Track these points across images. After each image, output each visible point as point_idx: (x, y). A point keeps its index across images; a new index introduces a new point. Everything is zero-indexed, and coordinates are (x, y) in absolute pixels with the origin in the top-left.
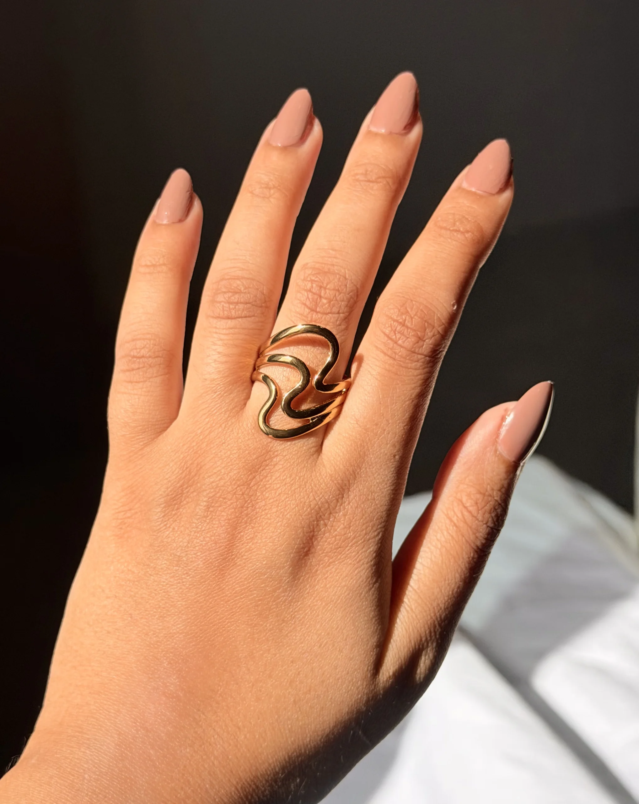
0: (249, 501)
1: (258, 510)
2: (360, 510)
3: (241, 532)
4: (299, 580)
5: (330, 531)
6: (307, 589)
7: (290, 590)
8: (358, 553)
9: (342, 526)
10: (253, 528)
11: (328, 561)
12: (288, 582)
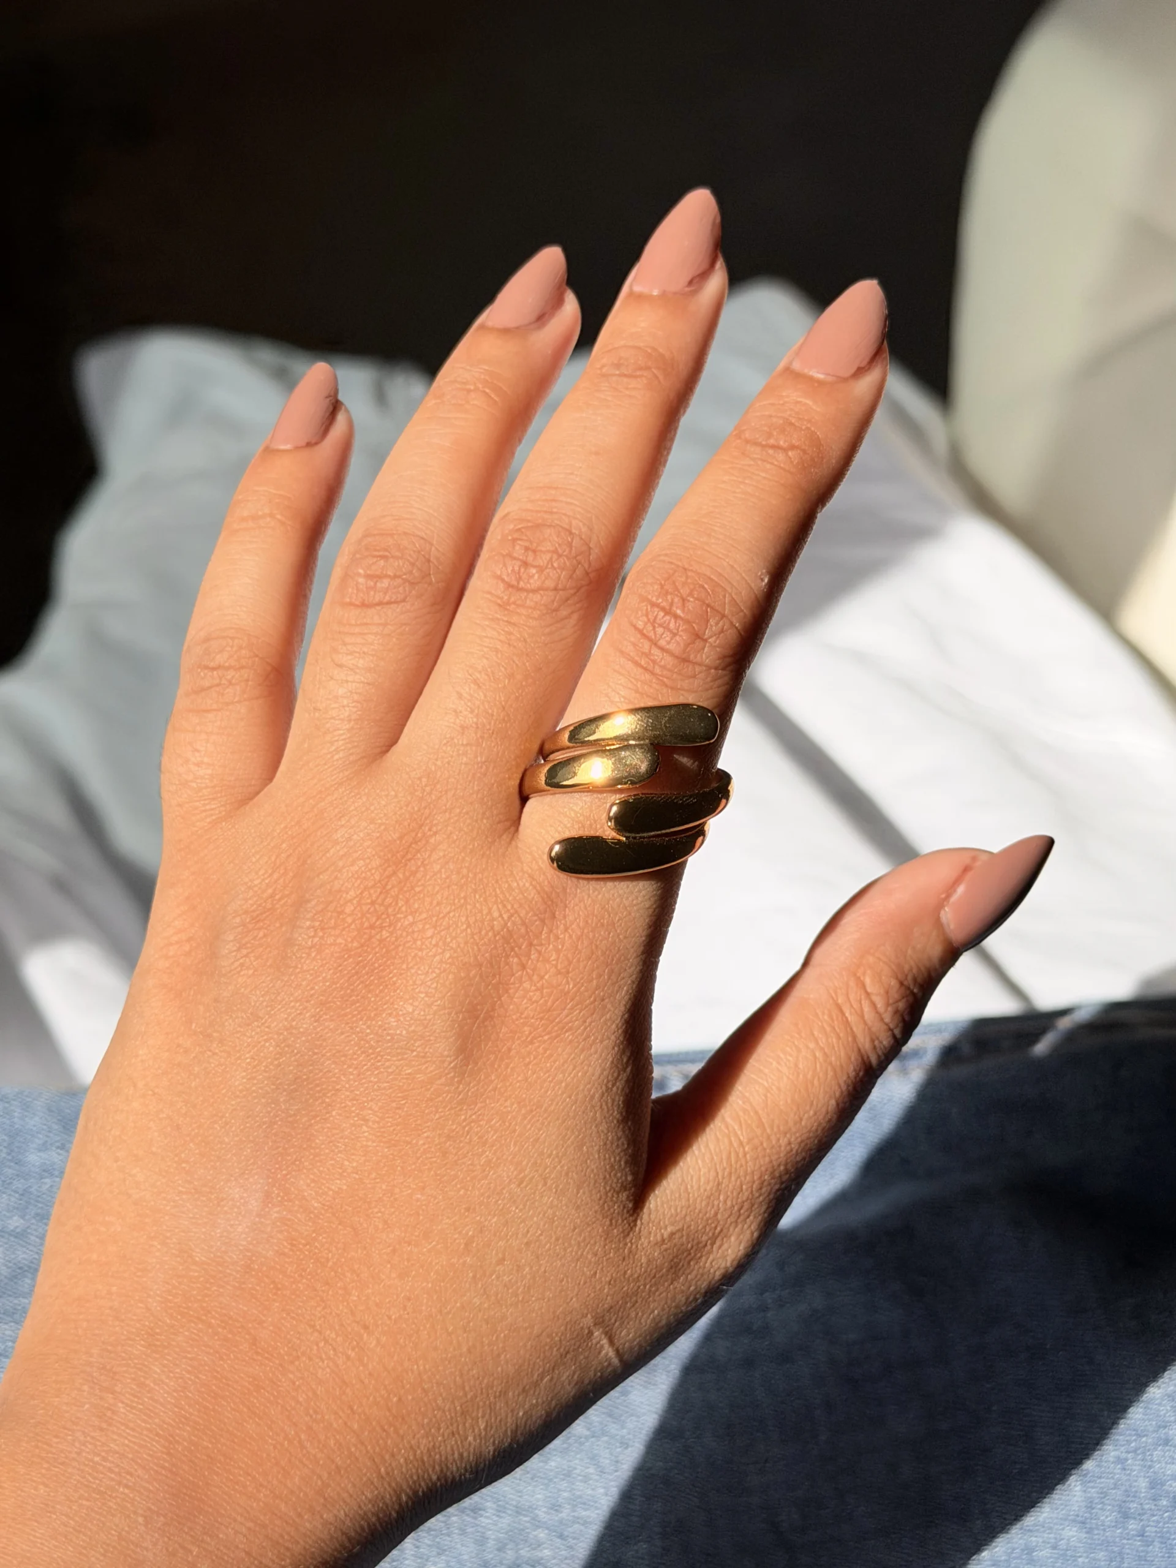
4: (477, 1064)
6: (491, 1082)
7: (460, 1082)
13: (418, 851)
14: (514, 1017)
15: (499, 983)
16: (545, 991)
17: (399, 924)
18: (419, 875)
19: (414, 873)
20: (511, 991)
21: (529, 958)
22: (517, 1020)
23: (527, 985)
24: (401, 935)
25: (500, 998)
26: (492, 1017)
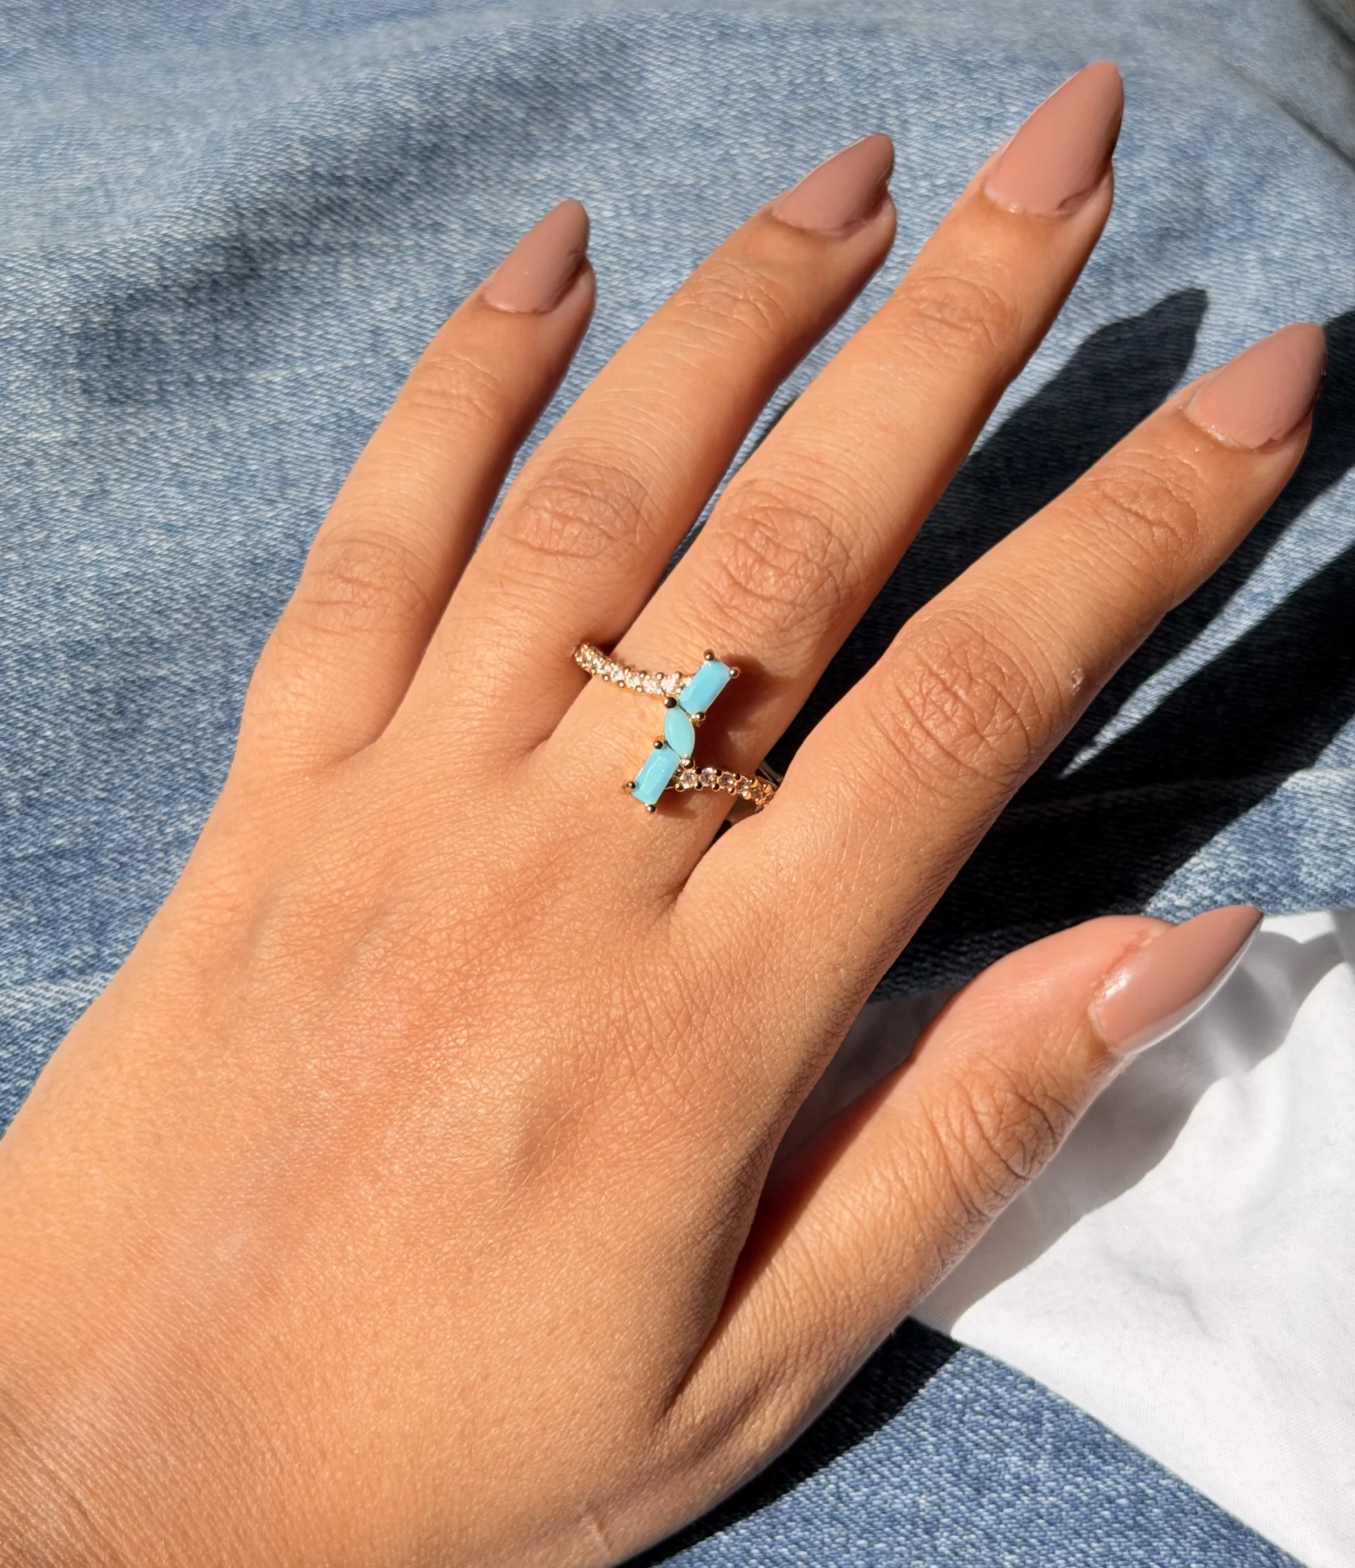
0: (476, 962)
1: (489, 988)
2: (719, 1063)
3: (439, 1027)
4: (540, 1173)
5: (638, 1089)
6: (552, 1199)
7: (513, 1189)
8: (690, 1157)
9: (669, 1086)
10: (468, 1026)
11: (619, 1152)
12: (511, 1171)
13: (539, 894)
14: (604, 1129)
15: (595, 1083)
16: (652, 1108)
17: (491, 979)
18: (532, 925)
19: (529, 919)
20: (609, 1097)
21: (643, 1063)
22: (607, 1132)
23: (631, 1095)
24: (491, 993)
25: (592, 1102)
26: (576, 1122)
